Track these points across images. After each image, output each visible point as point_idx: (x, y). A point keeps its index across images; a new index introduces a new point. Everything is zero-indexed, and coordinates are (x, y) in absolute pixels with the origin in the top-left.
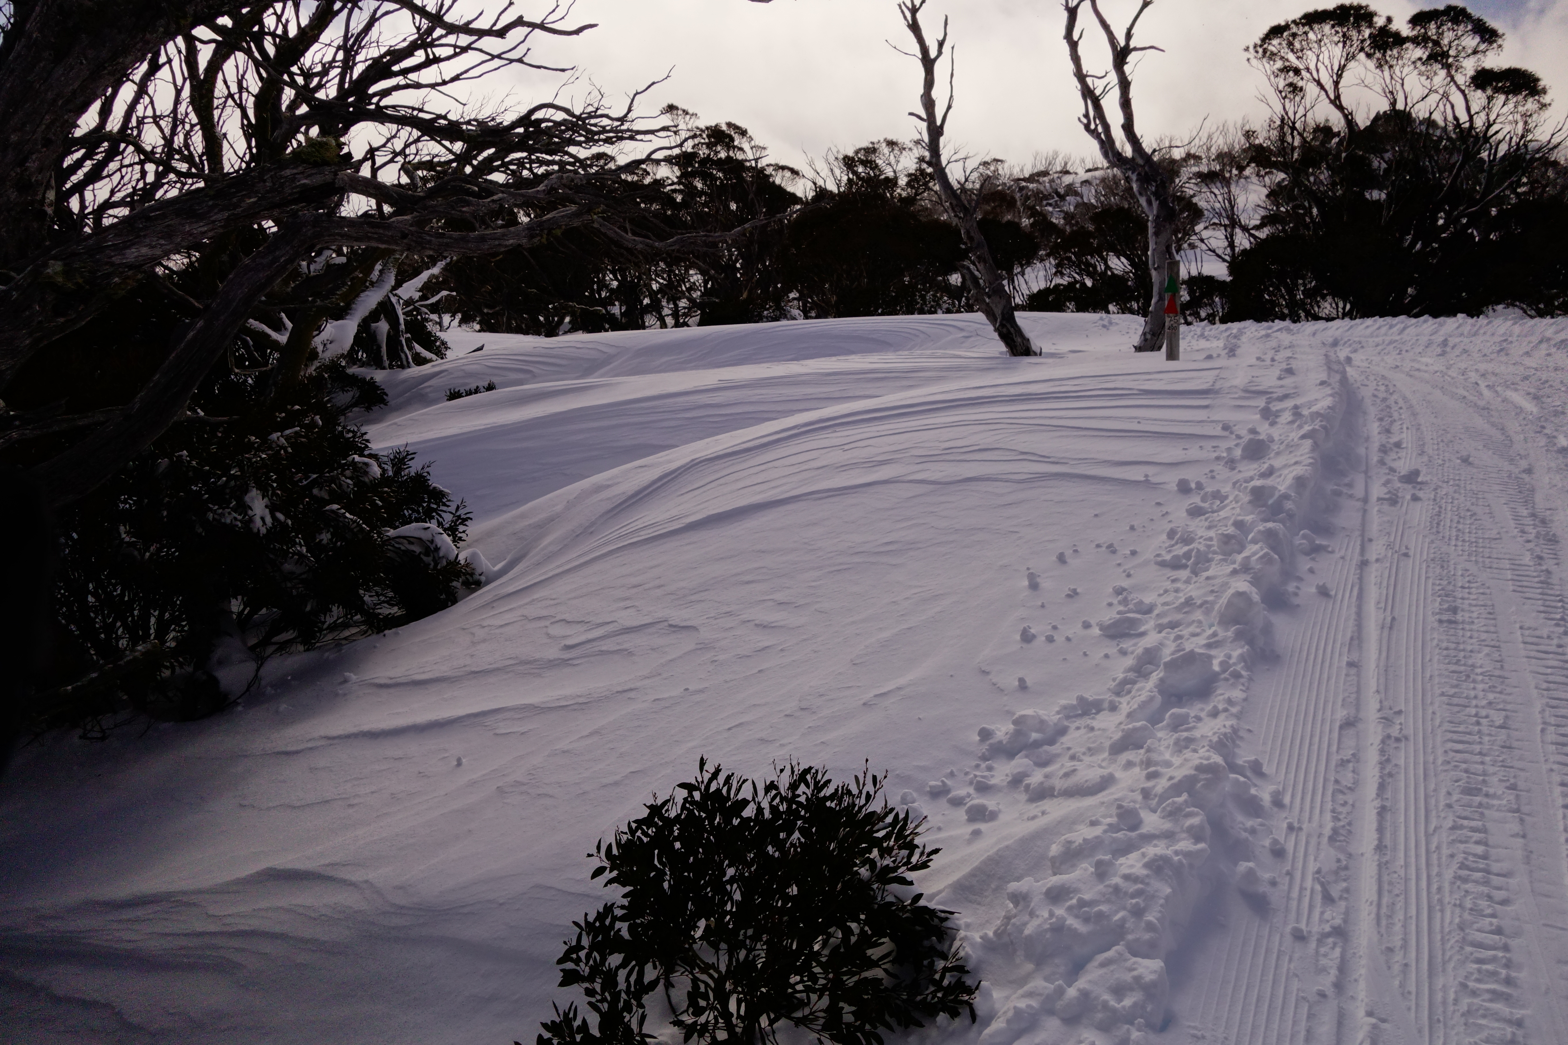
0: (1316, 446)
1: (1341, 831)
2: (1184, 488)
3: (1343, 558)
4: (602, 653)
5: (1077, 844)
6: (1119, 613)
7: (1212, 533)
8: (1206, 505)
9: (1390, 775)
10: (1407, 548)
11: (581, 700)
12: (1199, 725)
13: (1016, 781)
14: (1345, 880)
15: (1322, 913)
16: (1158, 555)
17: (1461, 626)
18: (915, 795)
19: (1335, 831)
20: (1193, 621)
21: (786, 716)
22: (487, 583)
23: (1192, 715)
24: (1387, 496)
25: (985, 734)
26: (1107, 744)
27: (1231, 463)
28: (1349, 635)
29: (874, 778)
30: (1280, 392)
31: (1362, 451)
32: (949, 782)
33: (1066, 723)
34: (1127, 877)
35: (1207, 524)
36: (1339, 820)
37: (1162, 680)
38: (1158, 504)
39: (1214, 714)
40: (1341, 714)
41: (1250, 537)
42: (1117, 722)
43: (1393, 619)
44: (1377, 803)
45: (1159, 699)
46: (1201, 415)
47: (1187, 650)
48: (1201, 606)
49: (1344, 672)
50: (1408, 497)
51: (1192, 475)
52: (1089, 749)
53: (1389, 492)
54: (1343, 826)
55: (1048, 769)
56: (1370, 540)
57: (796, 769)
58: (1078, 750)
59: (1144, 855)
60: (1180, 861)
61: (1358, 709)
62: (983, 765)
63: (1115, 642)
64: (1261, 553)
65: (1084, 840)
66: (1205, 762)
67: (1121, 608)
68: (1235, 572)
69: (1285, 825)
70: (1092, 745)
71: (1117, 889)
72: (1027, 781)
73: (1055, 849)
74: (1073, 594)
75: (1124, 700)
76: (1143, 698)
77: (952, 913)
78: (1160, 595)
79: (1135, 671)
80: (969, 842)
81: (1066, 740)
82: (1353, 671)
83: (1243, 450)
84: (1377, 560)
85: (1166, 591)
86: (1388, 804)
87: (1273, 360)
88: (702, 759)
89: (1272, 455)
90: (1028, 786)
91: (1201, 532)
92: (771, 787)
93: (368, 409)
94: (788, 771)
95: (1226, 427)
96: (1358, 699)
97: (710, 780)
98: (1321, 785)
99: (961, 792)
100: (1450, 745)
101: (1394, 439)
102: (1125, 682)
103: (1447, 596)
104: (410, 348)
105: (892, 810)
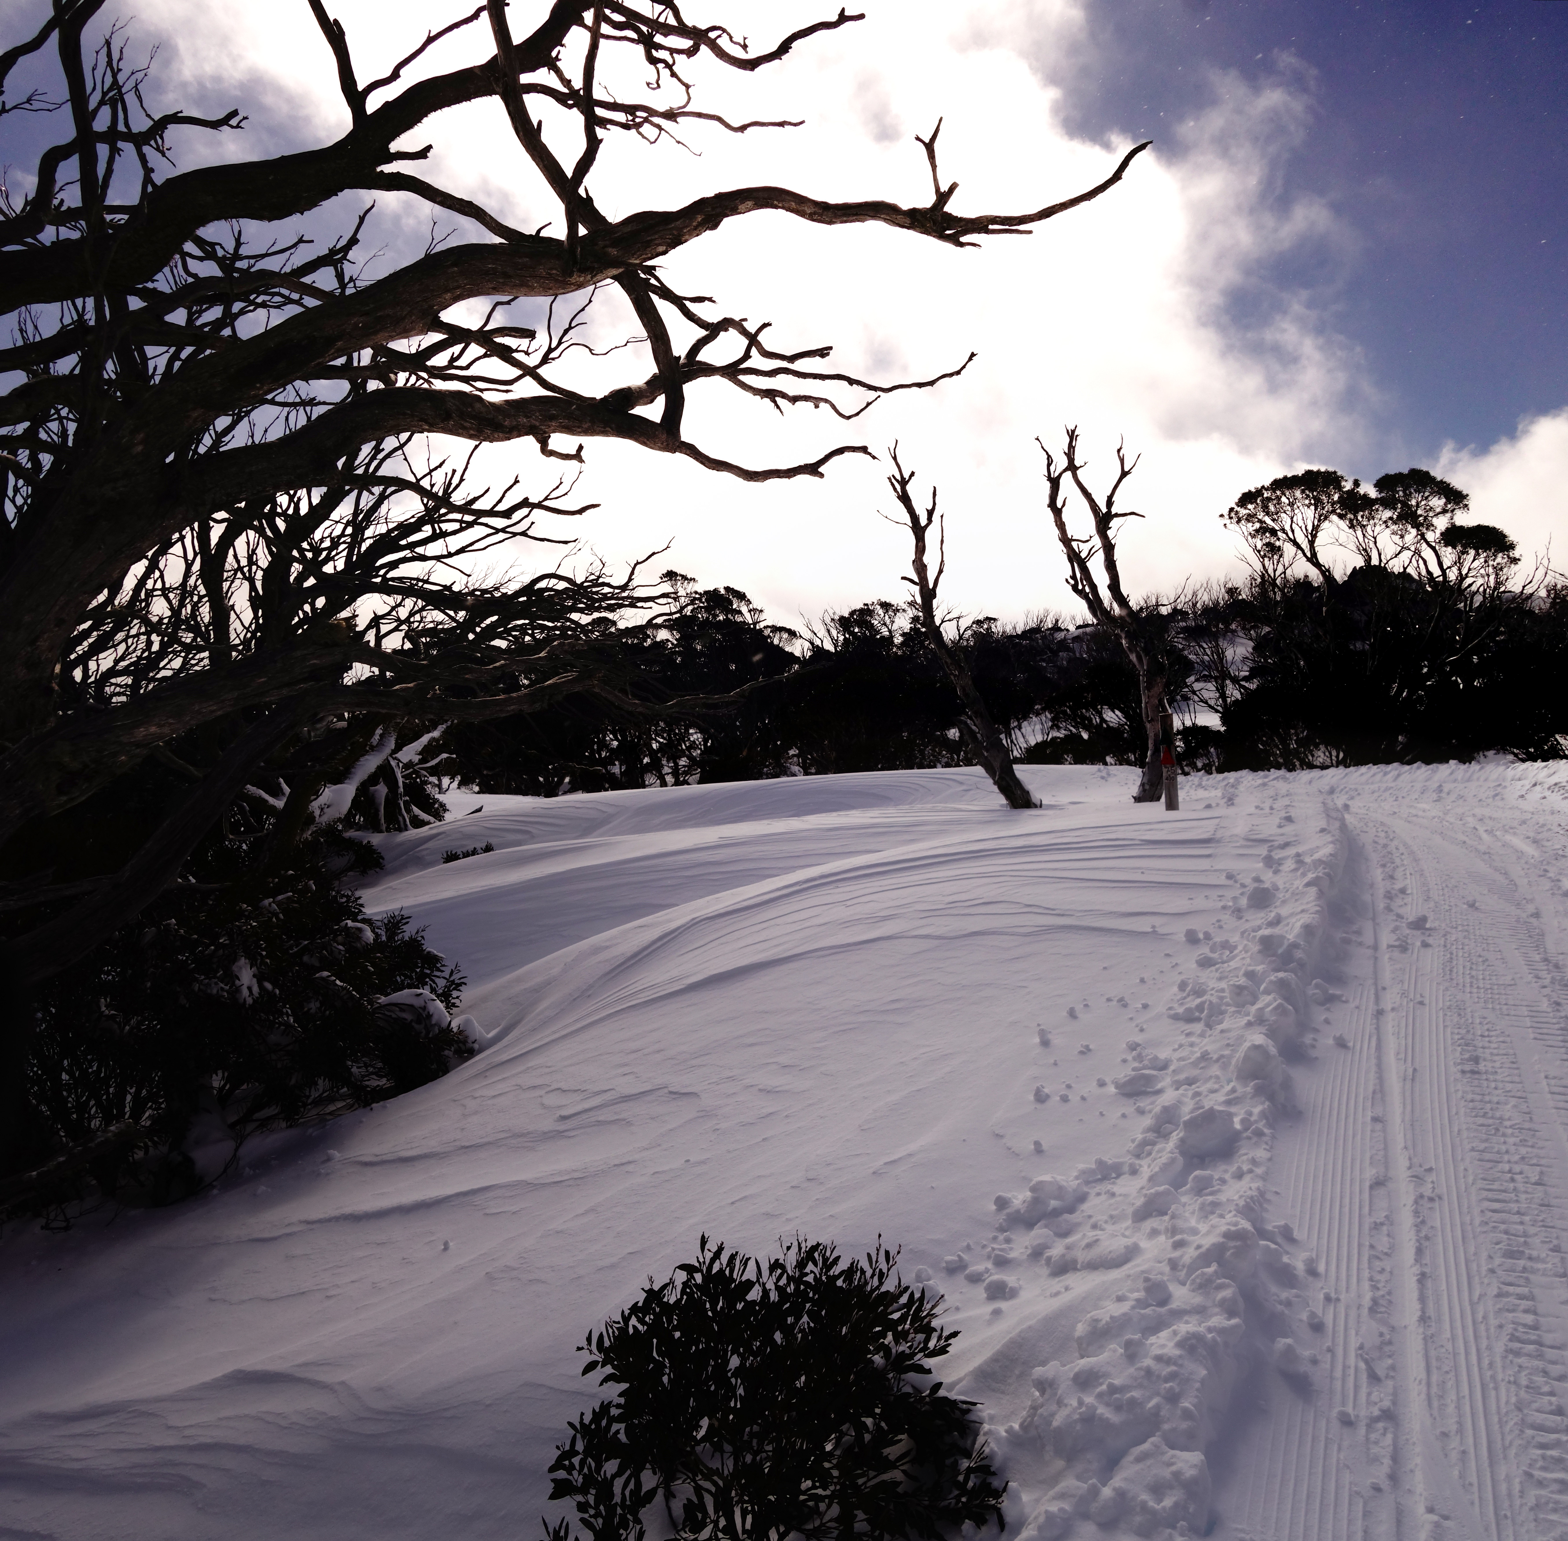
0: (1321, 894)
1: (1381, 1302)
2: (1192, 938)
3: (1357, 1007)
4: (599, 1123)
5: (1104, 1322)
6: (1134, 1069)
7: (1223, 985)
8: (1215, 956)
9: (1427, 1238)
10: (1422, 996)
11: (576, 1175)
12: (1224, 1188)
13: (1037, 1254)
14: (1390, 1356)
15: (1369, 1394)
16: (1170, 1008)
17: (1484, 1077)
18: (930, 1271)
19: (1375, 1302)
20: (1211, 1077)
21: (793, 1187)
22: (480, 1051)
23: (1216, 1177)
24: (1397, 943)
25: (1002, 1203)
26: (1130, 1210)
27: (1238, 912)
28: (1371, 1089)
29: (887, 1253)
30: (1281, 840)
31: (1367, 897)
32: (965, 1257)
33: (1086, 1189)
34: (1159, 1359)
35: (1217, 975)
36: (1378, 1289)
37: (1182, 1140)
38: (1168, 955)
39: (1239, 1176)
40: (1370, 1173)
41: (1262, 988)
42: (1139, 1187)
43: (1415, 1070)
44: (1416, 1270)
45: (1180, 1160)
46: (1204, 864)
47: (1207, 1107)
48: (1217, 1060)
49: (1369, 1128)
50: (1418, 944)
51: (1199, 925)
52: (1112, 1217)
53: (1398, 939)
54: (1383, 1296)
55: (1069, 1240)
56: (1384, 989)
57: (803, 1245)
58: (1100, 1218)
59: (1175, 1333)
60: (1214, 1339)
61: (1387, 1168)
62: (1001, 1237)
63: (1132, 1101)
64: (1275, 1004)
65: (1112, 1317)
66: (1233, 1228)
67: (1136, 1065)
68: (1249, 1024)
69: (1322, 1296)
70: (1114, 1213)
71: (1149, 1372)
72: (1048, 1253)
73: (1081, 1329)
74: (1086, 1051)
75: (1145, 1163)
76: (1164, 1160)
77: (975, 1404)
78: (1175, 1050)
79: (1154, 1132)
80: (990, 1323)
81: (1086, 1207)
82: (1379, 1126)
83: (1249, 899)
84: (1393, 1009)
85: (1181, 1046)
86: (1427, 1270)
87: (1272, 808)
88: (703, 1237)
89: (1278, 904)
90: (1049, 1259)
91: (1212, 984)
92: (776, 1265)
93: (364, 872)
94: (795, 1249)
95: (1230, 877)
96: (1386, 1156)
97: (713, 1261)
98: (1356, 1251)
99: (979, 1267)
100: (1486, 1204)
101: (1399, 885)
102: (1145, 1143)
103: (1467, 1045)
104: (409, 811)
105: (907, 1288)
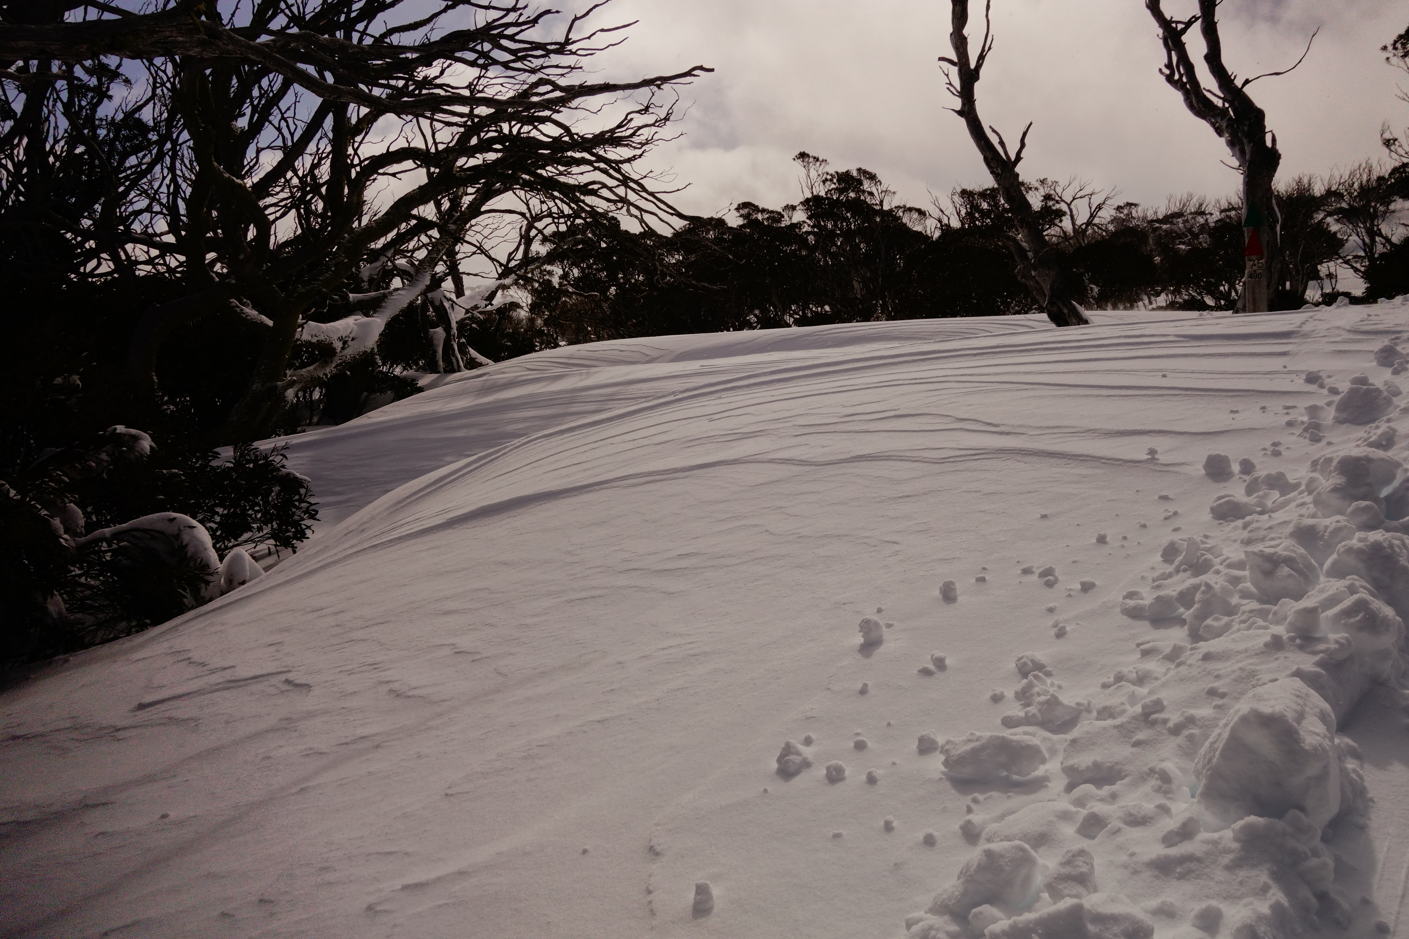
2: (1217, 471)
6: (999, 725)
7: (1247, 553)
8: (1251, 500)
16: (1131, 595)
27: (1315, 432)
41: (1328, 562)
46: (1273, 364)
51: (1235, 450)
85: (1119, 678)
89: (1393, 416)
104: (464, 353)
